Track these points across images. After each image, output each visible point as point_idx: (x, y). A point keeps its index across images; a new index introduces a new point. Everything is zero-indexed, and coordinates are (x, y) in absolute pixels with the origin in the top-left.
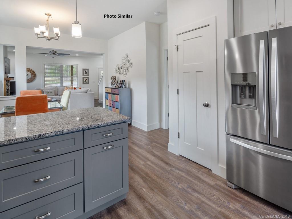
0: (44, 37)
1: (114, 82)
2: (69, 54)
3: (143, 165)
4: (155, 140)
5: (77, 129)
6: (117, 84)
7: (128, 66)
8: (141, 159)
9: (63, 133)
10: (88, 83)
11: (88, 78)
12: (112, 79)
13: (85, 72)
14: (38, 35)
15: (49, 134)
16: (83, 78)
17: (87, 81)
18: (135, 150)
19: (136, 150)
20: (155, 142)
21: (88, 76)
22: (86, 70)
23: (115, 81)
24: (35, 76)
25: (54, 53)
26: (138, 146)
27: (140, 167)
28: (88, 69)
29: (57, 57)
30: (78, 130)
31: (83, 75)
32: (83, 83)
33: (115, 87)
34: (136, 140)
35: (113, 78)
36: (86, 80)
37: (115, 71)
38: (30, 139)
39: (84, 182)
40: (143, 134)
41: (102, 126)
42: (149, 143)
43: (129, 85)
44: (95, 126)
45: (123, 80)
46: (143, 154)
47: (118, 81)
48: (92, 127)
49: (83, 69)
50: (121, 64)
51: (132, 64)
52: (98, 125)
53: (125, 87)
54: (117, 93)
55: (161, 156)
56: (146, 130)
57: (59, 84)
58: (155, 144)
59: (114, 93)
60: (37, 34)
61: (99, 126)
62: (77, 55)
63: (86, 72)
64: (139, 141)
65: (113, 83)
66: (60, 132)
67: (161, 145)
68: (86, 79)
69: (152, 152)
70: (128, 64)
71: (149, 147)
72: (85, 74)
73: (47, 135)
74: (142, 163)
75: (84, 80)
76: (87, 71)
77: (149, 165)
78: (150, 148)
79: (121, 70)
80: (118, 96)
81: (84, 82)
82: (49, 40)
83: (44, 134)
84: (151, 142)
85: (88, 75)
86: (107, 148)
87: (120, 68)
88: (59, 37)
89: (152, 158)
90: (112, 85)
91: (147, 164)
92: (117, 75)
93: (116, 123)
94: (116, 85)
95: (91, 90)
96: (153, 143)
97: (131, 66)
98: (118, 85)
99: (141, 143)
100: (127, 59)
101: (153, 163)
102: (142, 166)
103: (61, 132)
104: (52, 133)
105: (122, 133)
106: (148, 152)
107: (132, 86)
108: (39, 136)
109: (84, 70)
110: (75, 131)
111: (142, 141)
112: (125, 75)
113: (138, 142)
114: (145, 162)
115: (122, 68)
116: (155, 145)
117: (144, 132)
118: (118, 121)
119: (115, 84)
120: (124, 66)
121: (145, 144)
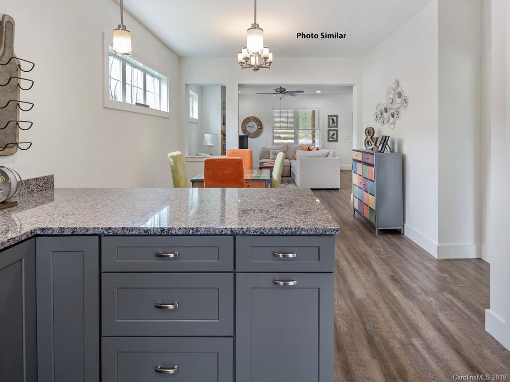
0: (248, 66)
1: (370, 140)
2: (302, 92)
3: (401, 342)
4: (455, 288)
5: (222, 231)
6: (375, 144)
7: (399, 105)
8: (401, 325)
9: (198, 233)
10: (336, 141)
11: (337, 131)
12: (367, 134)
13: (331, 121)
14: (243, 64)
15: (177, 231)
16: (329, 131)
17: (335, 136)
18: (392, 295)
19: (394, 297)
20: (452, 293)
21: (336, 129)
22: (333, 118)
23: (371, 138)
24: (261, 128)
25: (282, 91)
26: (402, 289)
27: (392, 344)
28: (337, 116)
29: (287, 98)
30: (223, 233)
31: (329, 126)
32: (329, 141)
33: (372, 149)
34: (401, 273)
35: (369, 132)
36: (334, 134)
37: (373, 118)
38: (150, 233)
39: (234, 337)
40: (426, 263)
41: (270, 233)
42: (435, 289)
43: (400, 147)
44: (256, 232)
45: (386, 137)
46: (410, 313)
47: (377, 138)
48: (250, 232)
49: (329, 116)
50: (384, 102)
51: (406, 101)
52: (262, 231)
53: (392, 151)
54: (372, 163)
55: (457, 338)
56: (435, 254)
57: (292, 142)
58: (450, 297)
59: (367, 161)
60: (241, 62)
61: (265, 233)
62: (318, 92)
63: (333, 120)
64: (410, 278)
65: (368, 142)
66: (192, 230)
67: (468, 305)
68: (333, 132)
69: (435, 316)
70: (399, 100)
71: (431, 301)
72: (331, 124)
73: (174, 232)
74: (400, 335)
75: (330, 135)
76: (335, 118)
77: (416, 350)
78: (433, 304)
79: (385, 115)
80: (373, 168)
81: (330, 139)
82: (257, 70)
83: (170, 229)
84: (442, 289)
85: (337, 126)
86: (285, 284)
87: (384, 111)
88: (270, 63)
89: (430, 333)
90: (367, 145)
91: (413, 345)
92: (377, 126)
93: (303, 233)
94: (373, 146)
95: (334, 153)
96: (444, 293)
97: (405, 104)
98: (378, 145)
99: (414, 285)
100: (398, 91)
101: (428, 347)
102: (397, 345)
103: (194, 231)
104: (180, 229)
105: (319, 259)
106: (423, 313)
107: (406, 150)
108: (162, 231)
109: (330, 118)
110: (219, 234)
111: (418, 279)
112: (393, 126)
113: (406, 279)
114: (408, 336)
115: (386, 112)
116: (450, 300)
117: (429, 257)
118: (307, 230)
119: (371, 145)
120: (390, 106)
121: (422, 289)
